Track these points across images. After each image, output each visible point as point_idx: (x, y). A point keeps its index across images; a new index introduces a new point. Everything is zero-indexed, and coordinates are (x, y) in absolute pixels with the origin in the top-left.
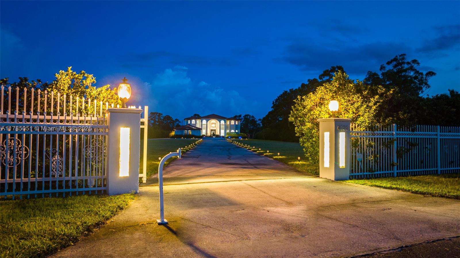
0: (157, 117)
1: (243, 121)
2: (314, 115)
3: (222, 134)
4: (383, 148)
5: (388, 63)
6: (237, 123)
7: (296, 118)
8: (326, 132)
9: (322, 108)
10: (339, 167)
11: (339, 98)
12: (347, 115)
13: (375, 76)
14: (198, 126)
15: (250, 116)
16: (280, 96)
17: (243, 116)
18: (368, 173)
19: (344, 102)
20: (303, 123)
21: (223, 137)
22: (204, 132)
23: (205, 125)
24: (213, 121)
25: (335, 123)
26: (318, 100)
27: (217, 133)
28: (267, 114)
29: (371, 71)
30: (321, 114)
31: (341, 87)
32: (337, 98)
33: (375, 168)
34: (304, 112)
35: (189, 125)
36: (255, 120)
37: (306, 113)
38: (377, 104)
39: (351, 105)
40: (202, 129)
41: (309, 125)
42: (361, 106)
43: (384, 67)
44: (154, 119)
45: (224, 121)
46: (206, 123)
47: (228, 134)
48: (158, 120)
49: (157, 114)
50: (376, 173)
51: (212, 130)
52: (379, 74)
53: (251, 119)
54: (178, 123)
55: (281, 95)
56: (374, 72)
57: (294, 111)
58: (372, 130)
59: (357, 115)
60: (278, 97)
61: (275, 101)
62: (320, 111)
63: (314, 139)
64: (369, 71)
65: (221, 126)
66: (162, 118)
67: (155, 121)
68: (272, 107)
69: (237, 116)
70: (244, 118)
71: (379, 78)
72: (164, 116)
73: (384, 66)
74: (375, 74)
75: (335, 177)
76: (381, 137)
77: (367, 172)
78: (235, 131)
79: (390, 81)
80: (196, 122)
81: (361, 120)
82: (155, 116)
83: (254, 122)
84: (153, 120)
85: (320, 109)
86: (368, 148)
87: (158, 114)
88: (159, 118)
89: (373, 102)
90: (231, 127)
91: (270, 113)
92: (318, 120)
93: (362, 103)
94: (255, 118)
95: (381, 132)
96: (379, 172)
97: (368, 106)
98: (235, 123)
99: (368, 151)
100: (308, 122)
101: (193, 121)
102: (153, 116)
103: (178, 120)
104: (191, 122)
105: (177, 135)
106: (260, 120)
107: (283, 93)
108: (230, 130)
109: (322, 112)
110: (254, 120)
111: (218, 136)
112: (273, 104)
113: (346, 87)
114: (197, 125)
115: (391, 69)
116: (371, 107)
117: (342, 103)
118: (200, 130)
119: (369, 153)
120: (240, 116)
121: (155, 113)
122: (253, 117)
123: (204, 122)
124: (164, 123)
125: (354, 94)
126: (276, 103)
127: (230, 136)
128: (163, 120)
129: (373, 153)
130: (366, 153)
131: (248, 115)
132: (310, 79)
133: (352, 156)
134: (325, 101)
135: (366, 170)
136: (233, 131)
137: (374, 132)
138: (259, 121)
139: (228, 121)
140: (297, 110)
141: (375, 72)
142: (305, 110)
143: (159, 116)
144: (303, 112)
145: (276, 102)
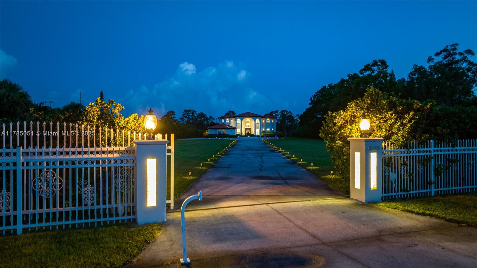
0: (191, 114)
1: (280, 117)
2: (345, 133)
3: (258, 133)
4: (419, 165)
5: (437, 54)
6: (272, 122)
7: (327, 134)
8: (357, 152)
9: (353, 126)
10: (371, 188)
11: (371, 117)
12: (380, 133)
13: (422, 70)
14: (232, 125)
15: (287, 111)
16: (318, 92)
17: (280, 112)
18: (402, 193)
19: (376, 120)
20: (334, 140)
21: (258, 136)
22: (238, 131)
23: (239, 124)
24: (248, 119)
25: (366, 143)
26: (348, 117)
27: (253, 132)
28: (304, 111)
29: (417, 64)
30: (352, 132)
31: (373, 103)
32: (369, 115)
33: (410, 188)
34: (335, 129)
35: (223, 124)
36: (293, 116)
37: (336, 130)
38: (412, 121)
39: (384, 123)
40: (236, 128)
41: (339, 143)
42: (395, 123)
43: (433, 59)
44: (187, 116)
45: (259, 120)
46: (240, 122)
47: (263, 133)
48: (192, 117)
49: (190, 111)
50: (411, 192)
51: (246, 129)
52: (426, 68)
53: (288, 114)
54: (212, 120)
55: (320, 91)
56: (420, 66)
57: (325, 127)
58: (407, 148)
59: (391, 132)
60: (316, 93)
61: (312, 97)
62: (351, 130)
63: (345, 157)
64: (414, 65)
65: (256, 124)
66: (196, 115)
67: (189, 119)
68: (310, 103)
69: (274, 112)
70: (281, 114)
71: (425, 71)
72: (198, 114)
73: (432, 57)
74: (421, 67)
75: (366, 199)
76: (417, 154)
77: (401, 191)
78: (271, 130)
79: (438, 75)
80: (230, 121)
81: (394, 139)
82: (189, 113)
83: (291, 118)
84: (187, 118)
85: (350, 127)
86: (403, 166)
87: (192, 112)
88: (193, 115)
89: (407, 118)
90: (266, 125)
91: (308, 110)
92: (349, 139)
93: (396, 119)
94: (293, 114)
95: (417, 150)
96: (414, 192)
97: (402, 123)
98: (271, 121)
99: (402, 169)
100: (338, 140)
101: (227, 121)
102: (187, 114)
103: (213, 117)
104: (225, 121)
105: (211, 135)
106: (297, 115)
107: (322, 89)
108: (266, 129)
109: (352, 130)
110: (291, 115)
111: (252, 135)
112: (310, 100)
113: (378, 103)
114: (231, 123)
115: (441, 60)
116: (405, 125)
117: (374, 121)
118: (234, 129)
119: (404, 172)
120: (277, 112)
121: (189, 110)
122: (290, 112)
123: (239, 121)
124: (198, 120)
125: (387, 112)
126: (314, 100)
127: (266, 135)
128: (197, 117)
129: (408, 171)
130: (401, 172)
131: (284, 111)
132: (350, 74)
133: (385, 176)
134: (356, 119)
135: (400, 189)
136: (268, 130)
137: (408, 150)
138: (297, 117)
139: (264, 120)
140: (327, 126)
141: (422, 66)
142: (335, 128)
143: (193, 113)
144: (333, 129)
145: (314, 98)
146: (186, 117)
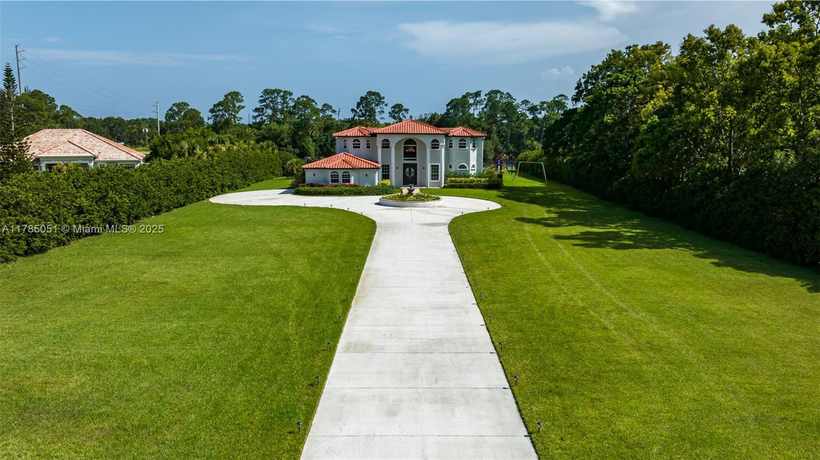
0: (279, 100)
1: (486, 107)
15: (503, 93)
36: (514, 104)
44: (271, 105)
48: (283, 107)
49: (278, 94)
53: (504, 100)
54: (329, 114)
66: (291, 103)
67: (275, 110)
84: (271, 108)
102: (271, 99)
146: (267, 106)
